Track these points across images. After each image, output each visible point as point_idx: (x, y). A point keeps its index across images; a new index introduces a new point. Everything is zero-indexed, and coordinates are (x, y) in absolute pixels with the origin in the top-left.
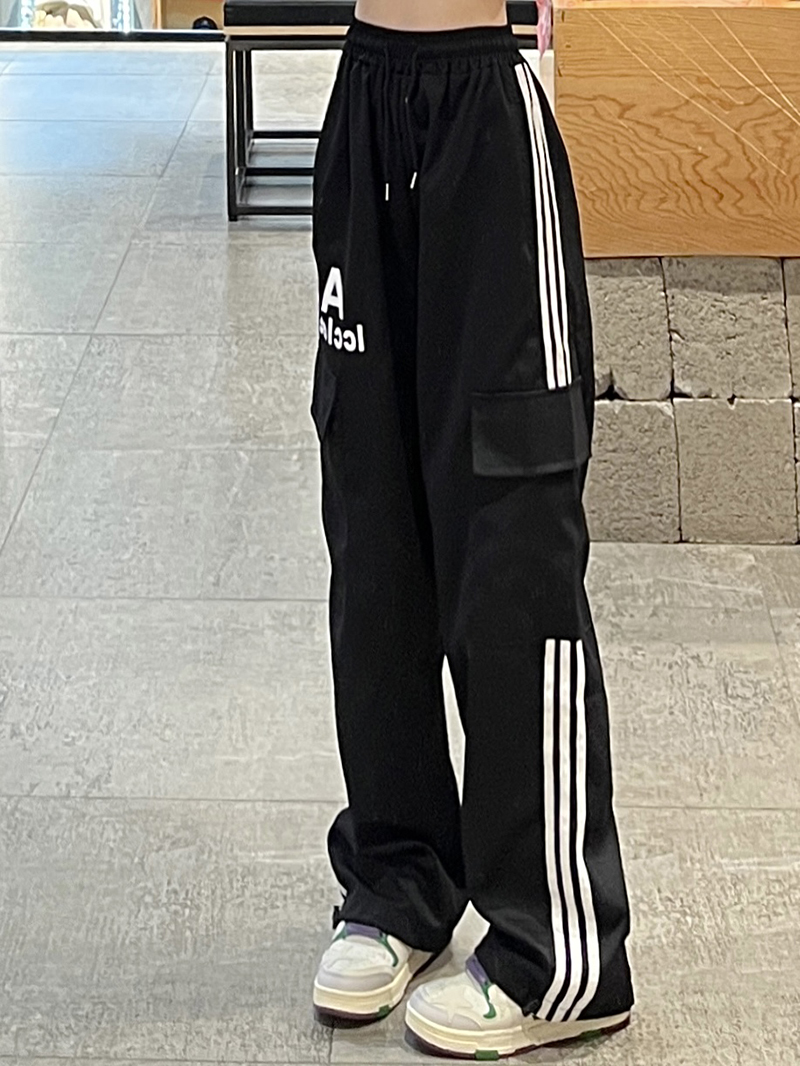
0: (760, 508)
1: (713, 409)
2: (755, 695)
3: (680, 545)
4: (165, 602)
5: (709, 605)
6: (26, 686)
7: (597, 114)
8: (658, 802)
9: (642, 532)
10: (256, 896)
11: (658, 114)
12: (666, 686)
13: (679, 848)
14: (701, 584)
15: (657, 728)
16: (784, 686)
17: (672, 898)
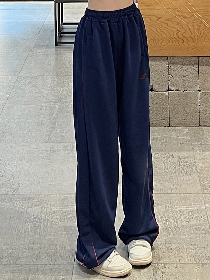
0: (190, 118)
1: (179, 94)
2: (187, 164)
3: (169, 127)
4: (35, 144)
5: (176, 142)
7: (151, 20)
8: (160, 192)
9: (159, 124)
10: (56, 219)
11: (168, 20)
12: (164, 162)
13: (165, 204)
14: (174, 136)
15: (161, 173)
16: (194, 162)
17: (163, 217)
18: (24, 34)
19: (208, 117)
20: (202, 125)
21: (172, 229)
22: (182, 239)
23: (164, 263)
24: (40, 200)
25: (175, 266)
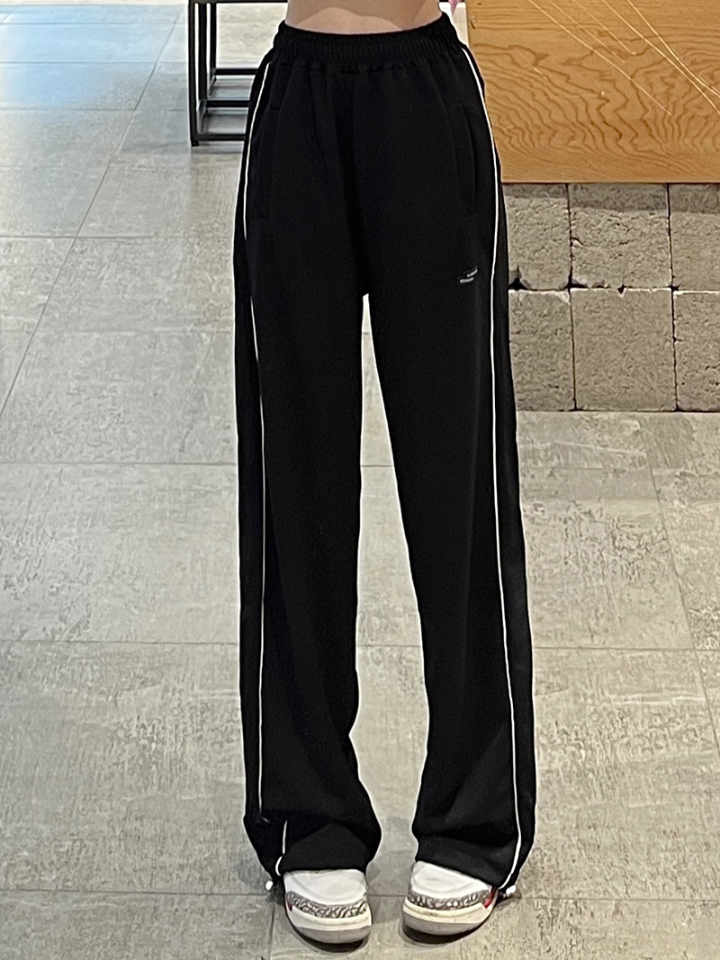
0: (644, 381)
1: (605, 297)
2: (639, 546)
3: (575, 413)
4: (137, 466)
5: (601, 466)
6: (18, 541)
8: (555, 644)
9: (541, 402)
10: (214, 731)
12: (562, 538)
13: (573, 685)
14: (593, 447)
15: (554, 576)
16: (664, 538)
17: (568, 731)
19: (704, 378)
20: (684, 407)
21: (598, 772)
22: (634, 809)
23: (577, 896)
24: (157, 665)
25: (613, 907)
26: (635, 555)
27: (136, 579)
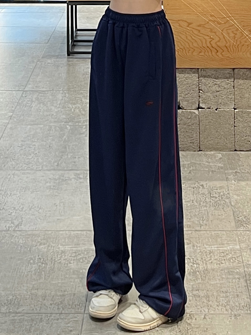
0: (224, 141)
1: (211, 112)
2: (219, 196)
3: (200, 152)
4: (42, 171)
5: (207, 169)
7: (180, 26)
9: (187, 148)
10: (65, 260)
11: (199, 26)
12: (192, 194)
13: (193, 243)
14: (205, 163)
15: (188, 207)
16: (228, 194)
17: (190, 258)
18: (31, 42)
19: (245, 140)
20: (238, 150)
21: (201, 272)
22: (212, 284)
23: (191, 313)
24: (46, 238)
25: (203, 317)
26: (218, 199)
27: (39, 209)
